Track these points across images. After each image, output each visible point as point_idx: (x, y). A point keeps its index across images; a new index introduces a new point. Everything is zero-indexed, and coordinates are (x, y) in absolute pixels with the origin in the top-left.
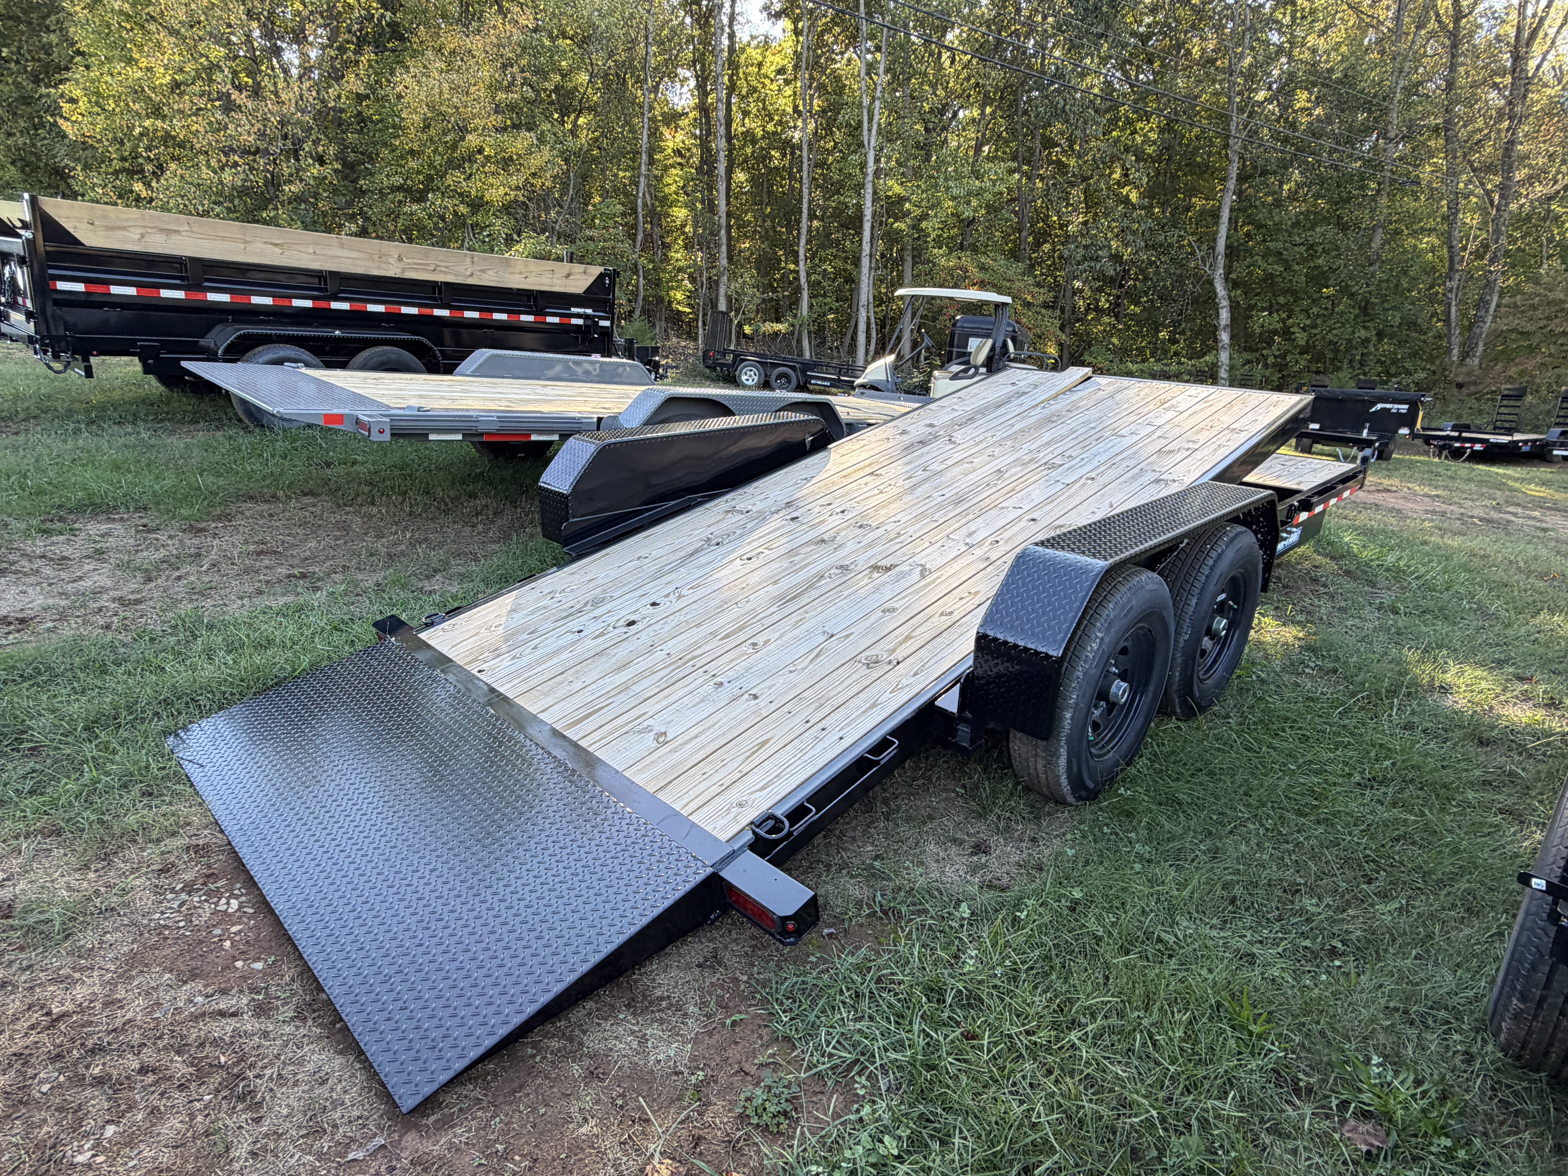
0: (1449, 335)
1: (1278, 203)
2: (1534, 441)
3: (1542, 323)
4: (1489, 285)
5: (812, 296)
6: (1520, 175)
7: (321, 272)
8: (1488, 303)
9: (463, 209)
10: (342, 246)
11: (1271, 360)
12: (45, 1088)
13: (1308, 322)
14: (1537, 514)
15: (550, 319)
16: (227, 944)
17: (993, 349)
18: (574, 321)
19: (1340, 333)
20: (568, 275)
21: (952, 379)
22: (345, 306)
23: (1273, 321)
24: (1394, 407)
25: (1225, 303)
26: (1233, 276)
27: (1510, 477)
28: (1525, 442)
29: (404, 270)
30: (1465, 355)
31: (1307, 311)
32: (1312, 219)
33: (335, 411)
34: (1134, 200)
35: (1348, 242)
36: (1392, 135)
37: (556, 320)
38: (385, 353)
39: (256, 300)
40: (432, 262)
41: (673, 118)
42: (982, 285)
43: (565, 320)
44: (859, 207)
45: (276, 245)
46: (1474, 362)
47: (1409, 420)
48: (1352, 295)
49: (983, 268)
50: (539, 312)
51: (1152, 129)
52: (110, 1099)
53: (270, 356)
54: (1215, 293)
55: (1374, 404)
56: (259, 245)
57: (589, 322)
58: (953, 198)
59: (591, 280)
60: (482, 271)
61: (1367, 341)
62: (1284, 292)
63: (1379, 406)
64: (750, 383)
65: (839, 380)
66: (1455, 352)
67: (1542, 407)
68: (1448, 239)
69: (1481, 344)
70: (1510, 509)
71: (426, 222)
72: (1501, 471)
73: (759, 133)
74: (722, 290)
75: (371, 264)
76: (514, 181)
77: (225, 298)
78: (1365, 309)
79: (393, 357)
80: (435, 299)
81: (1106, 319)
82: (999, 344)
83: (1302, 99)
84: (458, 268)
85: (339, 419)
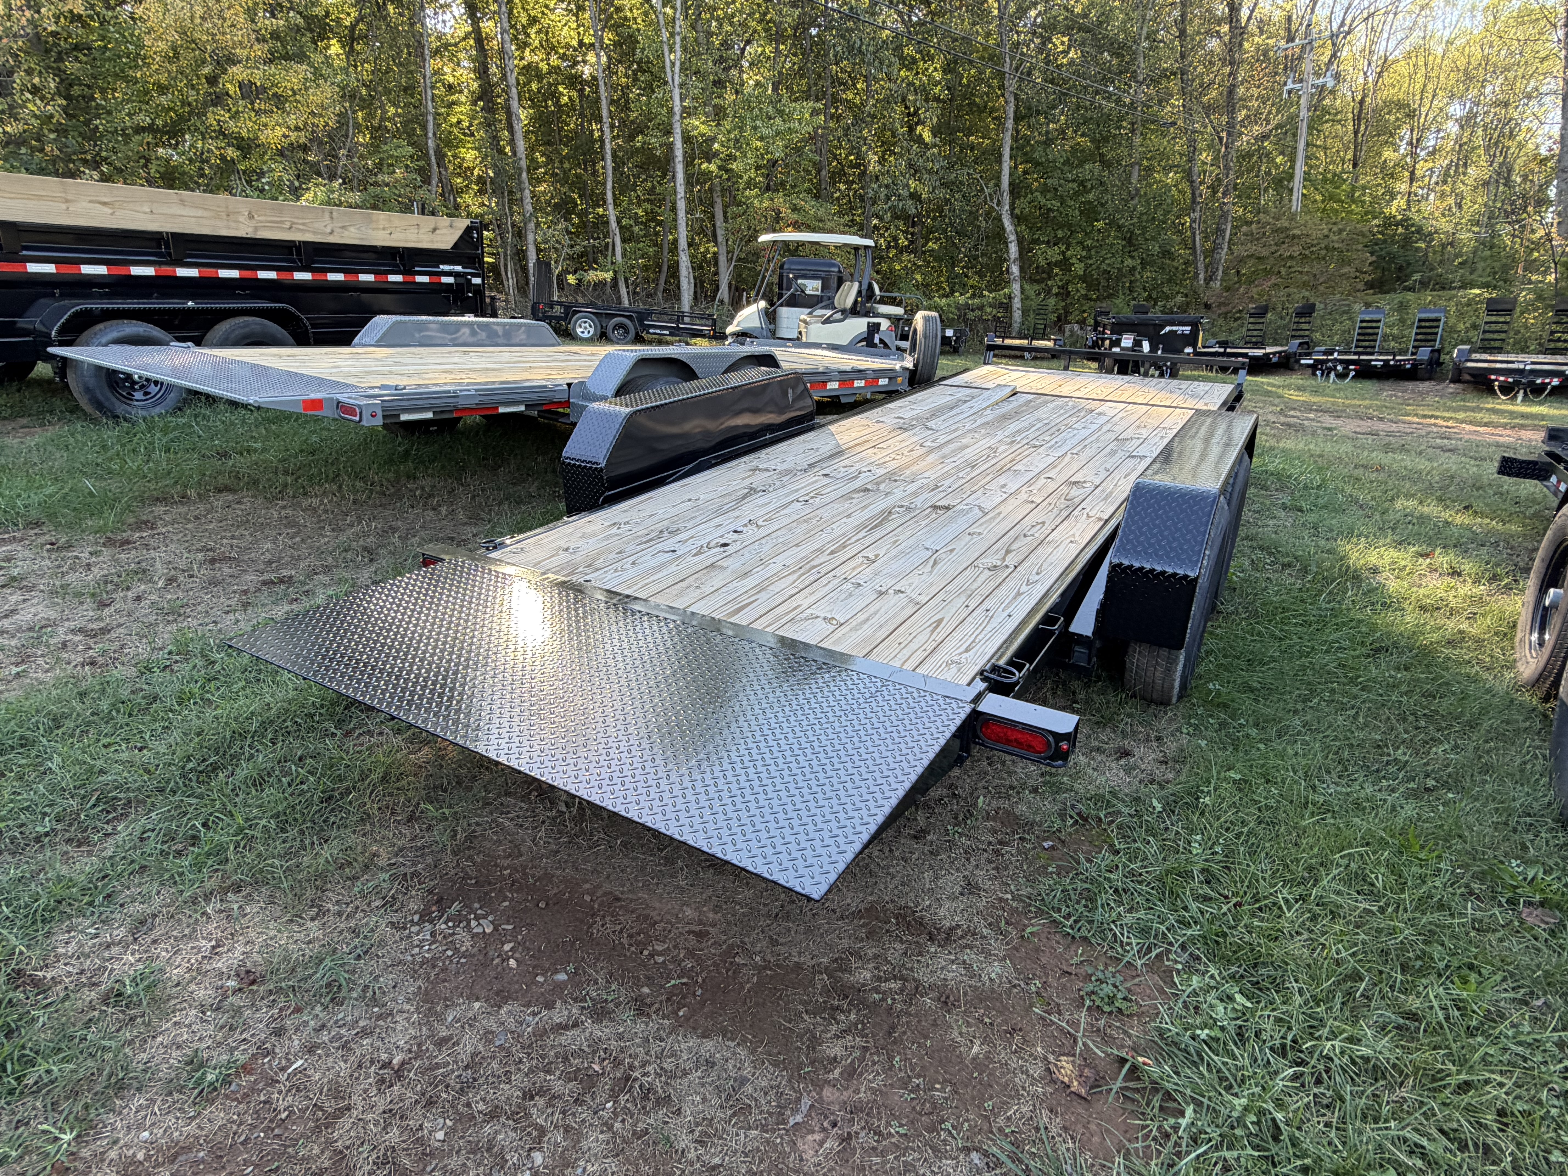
0: (1195, 262)
1: (1048, 142)
2: (1280, 353)
3: (1274, 248)
4: (1224, 215)
5: (624, 241)
6: (1241, 115)
7: (160, 233)
8: (1224, 231)
9: (231, 153)
10: (182, 202)
11: (1055, 290)
12: (440, 1135)
13: (1084, 253)
14: (1312, 416)
15: (420, 279)
16: (512, 963)
17: (859, 292)
18: (445, 280)
19: (1111, 263)
20: (435, 230)
21: (824, 323)
22: (193, 272)
23: (1054, 254)
24: (1180, 329)
25: (1012, 237)
26: (1017, 211)
27: (1274, 386)
28: (1274, 354)
29: (256, 229)
30: (1209, 279)
31: (1081, 243)
32: (1078, 157)
33: (313, 396)
34: (927, 140)
35: (1113, 179)
36: (1141, 78)
37: (425, 279)
38: (247, 325)
39: (87, 269)
40: (287, 219)
41: (445, 48)
42: (797, 226)
43: (435, 279)
44: (670, 147)
45: (105, 204)
46: (1216, 285)
47: (1191, 340)
48: (1119, 228)
49: (795, 209)
50: (408, 271)
51: (936, 69)
52: (515, 1130)
53: (115, 335)
54: (1004, 229)
55: (1163, 327)
56: (85, 204)
57: (461, 280)
58: (761, 139)
59: (458, 234)
60: (343, 227)
61: (1134, 269)
62: (1061, 227)
63: (1168, 329)
64: (586, 335)
65: (678, 328)
66: (1202, 276)
67: (1279, 322)
68: (1188, 175)
69: (1221, 269)
70: (1292, 413)
71: (186, 168)
72: (1265, 380)
73: (544, 67)
74: (530, 237)
75: (219, 223)
76: (292, 120)
77: (49, 268)
78: (1130, 241)
79: (257, 328)
80: (294, 261)
81: (905, 257)
82: (865, 287)
83: (1059, 41)
84: (316, 225)
85: (317, 404)
